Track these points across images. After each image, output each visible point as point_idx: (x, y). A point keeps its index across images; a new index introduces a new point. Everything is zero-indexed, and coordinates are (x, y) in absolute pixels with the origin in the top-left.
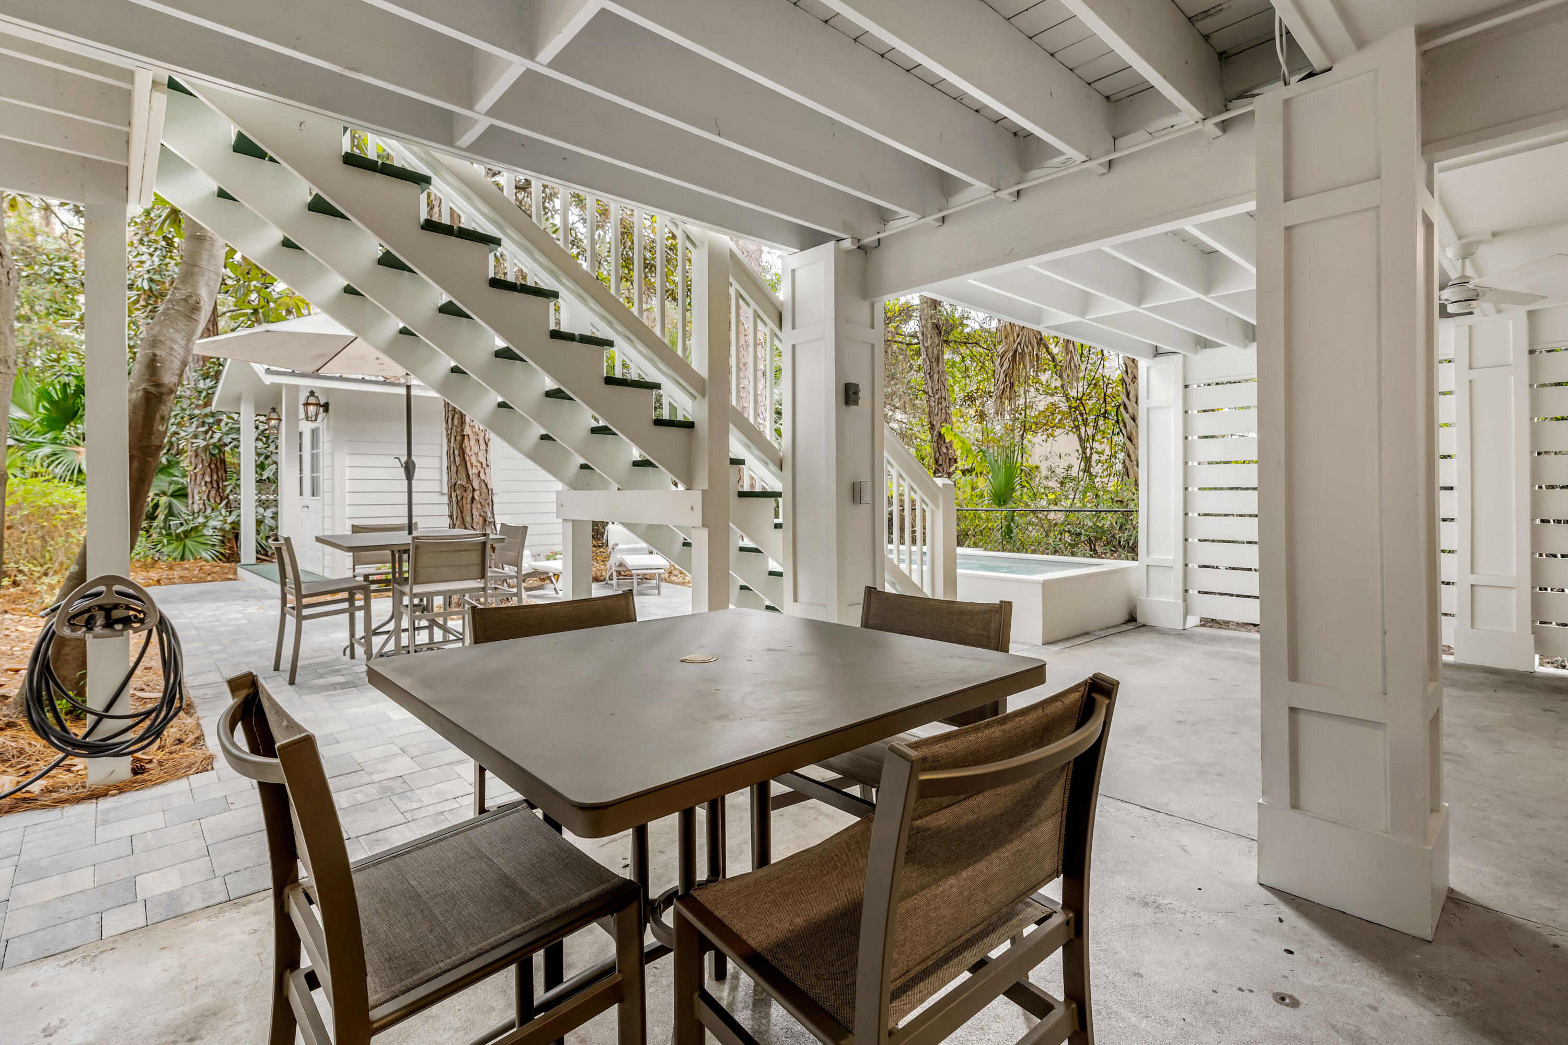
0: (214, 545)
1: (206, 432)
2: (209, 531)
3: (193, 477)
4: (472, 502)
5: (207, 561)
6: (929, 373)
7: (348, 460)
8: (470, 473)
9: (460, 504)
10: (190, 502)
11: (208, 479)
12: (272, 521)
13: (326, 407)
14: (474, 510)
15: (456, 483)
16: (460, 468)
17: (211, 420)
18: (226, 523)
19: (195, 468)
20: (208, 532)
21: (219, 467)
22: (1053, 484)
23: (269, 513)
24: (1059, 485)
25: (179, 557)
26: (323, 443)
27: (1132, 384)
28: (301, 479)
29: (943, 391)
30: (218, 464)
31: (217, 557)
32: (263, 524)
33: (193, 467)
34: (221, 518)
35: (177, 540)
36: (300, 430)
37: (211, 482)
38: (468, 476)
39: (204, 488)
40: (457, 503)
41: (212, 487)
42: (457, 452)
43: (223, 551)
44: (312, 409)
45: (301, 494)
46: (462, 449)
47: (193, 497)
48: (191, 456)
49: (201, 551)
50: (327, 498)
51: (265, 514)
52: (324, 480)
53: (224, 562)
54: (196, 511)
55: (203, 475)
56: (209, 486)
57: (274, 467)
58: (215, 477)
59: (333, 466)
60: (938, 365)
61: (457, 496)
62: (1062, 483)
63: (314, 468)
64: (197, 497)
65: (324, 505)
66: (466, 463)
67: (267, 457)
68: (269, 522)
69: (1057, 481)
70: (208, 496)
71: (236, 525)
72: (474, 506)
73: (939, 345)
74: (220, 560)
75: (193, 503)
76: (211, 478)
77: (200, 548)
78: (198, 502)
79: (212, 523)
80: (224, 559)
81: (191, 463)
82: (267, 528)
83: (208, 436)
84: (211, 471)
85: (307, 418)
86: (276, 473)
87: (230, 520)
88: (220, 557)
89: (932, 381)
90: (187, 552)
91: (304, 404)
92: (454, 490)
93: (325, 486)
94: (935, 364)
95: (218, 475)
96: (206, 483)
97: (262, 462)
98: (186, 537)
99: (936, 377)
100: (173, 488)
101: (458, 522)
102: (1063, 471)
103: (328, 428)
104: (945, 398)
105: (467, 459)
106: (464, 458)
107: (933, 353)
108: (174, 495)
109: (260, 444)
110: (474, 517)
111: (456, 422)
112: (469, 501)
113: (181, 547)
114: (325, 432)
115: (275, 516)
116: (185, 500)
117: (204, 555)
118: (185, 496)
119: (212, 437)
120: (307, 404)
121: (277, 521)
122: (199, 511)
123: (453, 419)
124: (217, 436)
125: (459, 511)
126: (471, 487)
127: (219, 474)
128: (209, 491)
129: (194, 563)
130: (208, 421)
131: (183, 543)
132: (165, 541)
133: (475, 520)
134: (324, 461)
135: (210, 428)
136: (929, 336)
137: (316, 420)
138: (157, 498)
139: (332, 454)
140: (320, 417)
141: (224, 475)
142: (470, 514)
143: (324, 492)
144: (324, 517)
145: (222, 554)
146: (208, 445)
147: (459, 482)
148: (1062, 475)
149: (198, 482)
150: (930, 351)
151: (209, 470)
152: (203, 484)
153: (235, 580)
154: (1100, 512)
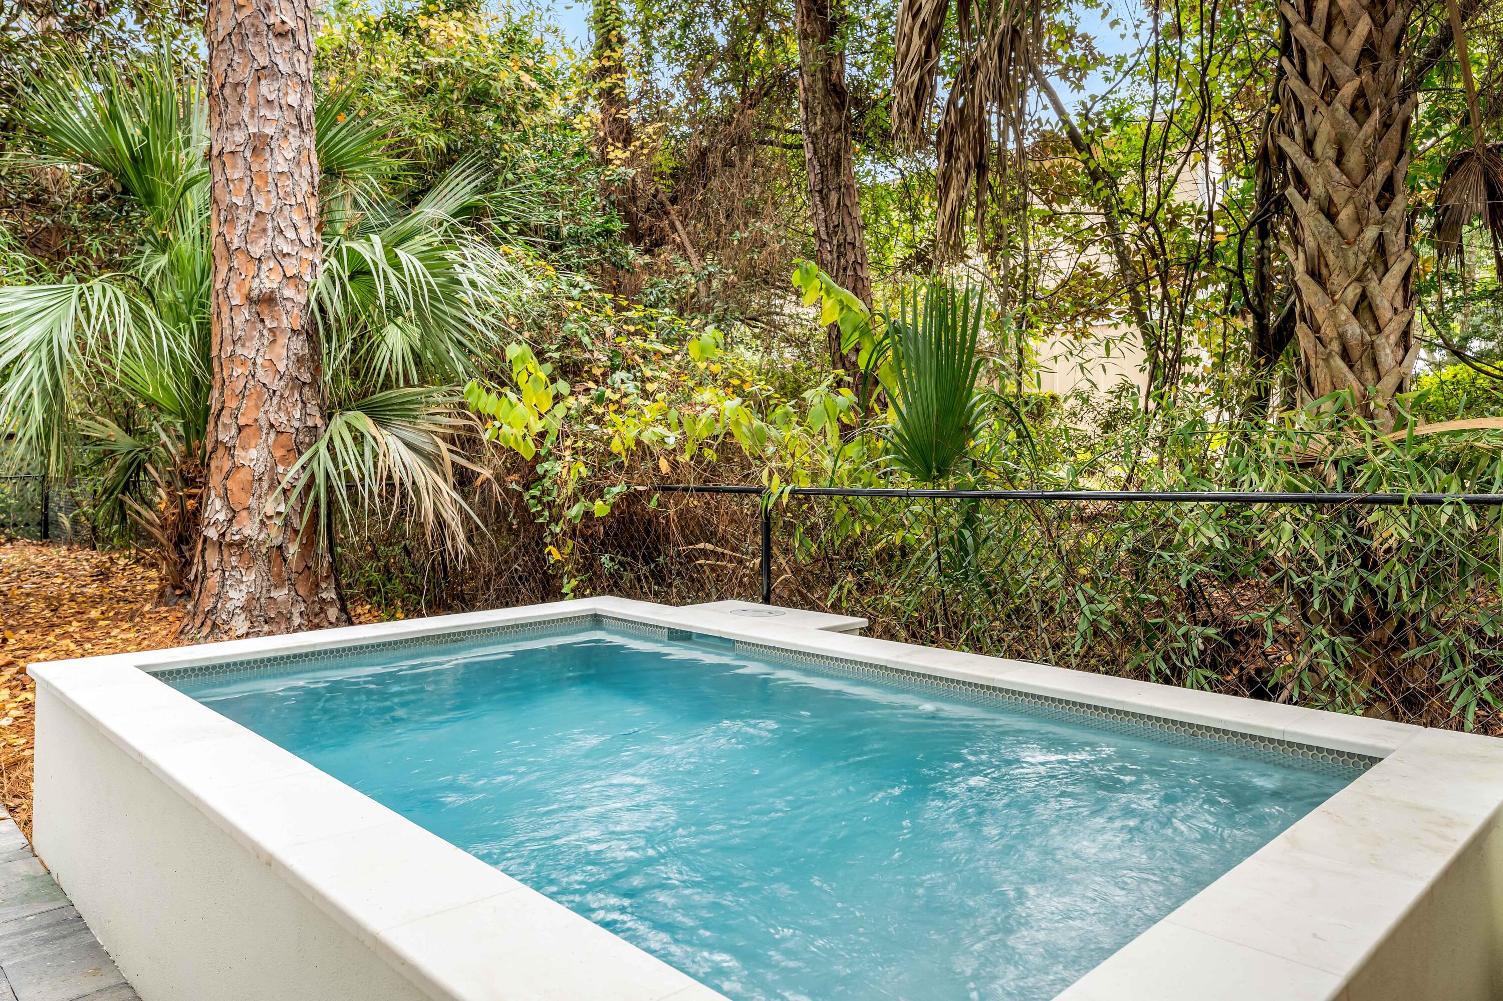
6: (820, 192)
22: (1088, 427)
24: (1099, 431)
27: (1322, 108)
29: (849, 230)
60: (838, 173)
62: (1107, 427)
69: (1094, 420)
73: (839, 129)
89: (826, 207)
94: (831, 171)
99: (834, 197)
102: (1110, 397)
104: (853, 245)
107: (827, 146)
136: (819, 110)
148: (1107, 407)
150: (821, 143)
154: (1249, 501)
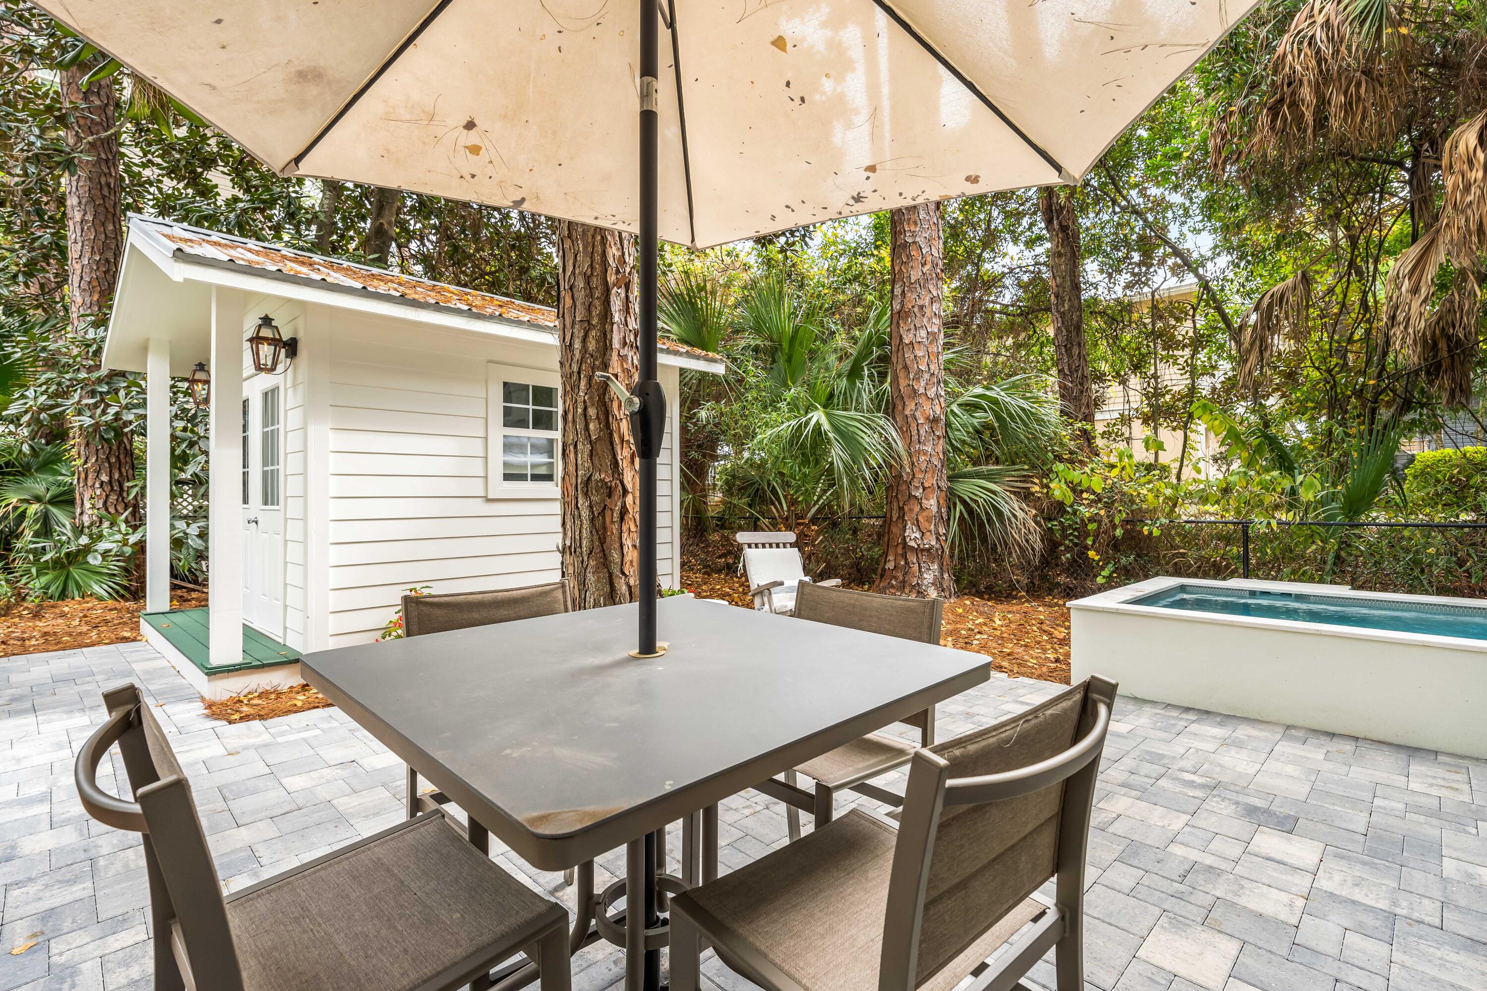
0: (114, 575)
1: (96, 406)
2: (96, 558)
3: (83, 476)
4: (622, 519)
5: (100, 599)
6: (1065, 346)
7: (335, 440)
8: (619, 457)
9: (598, 523)
10: (78, 511)
11: (105, 478)
12: (200, 542)
13: (291, 347)
14: (625, 535)
15: (589, 479)
16: (598, 447)
17: (105, 388)
18: (125, 544)
19: (86, 462)
20: (95, 560)
21: (123, 461)
23: (193, 530)
25: (57, 595)
26: (286, 411)
28: (245, 475)
30: (122, 457)
31: (117, 592)
32: (185, 547)
33: (82, 461)
34: (119, 537)
35: (54, 568)
36: (245, 394)
37: (110, 482)
38: (615, 464)
39: (98, 492)
40: (592, 520)
41: (112, 489)
42: (592, 412)
43: (125, 583)
44: (266, 350)
45: (245, 500)
46: (605, 404)
47: (82, 503)
48: (80, 445)
49: (93, 584)
50: (293, 508)
51: (188, 531)
52: (286, 476)
53: (127, 600)
54: (86, 524)
55: (98, 473)
56: (107, 488)
57: (202, 458)
58: (116, 476)
59: (304, 451)
60: (1078, 335)
61: (591, 506)
63: (270, 453)
64: (87, 505)
65: (286, 519)
66: (611, 435)
67: (192, 444)
68: (195, 543)
70: (105, 503)
71: (141, 547)
72: (624, 528)
73: (1079, 310)
74: (123, 596)
75: (81, 514)
76: (111, 477)
77: (91, 579)
78: (90, 512)
79: (103, 546)
80: (127, 595)
81: (79, 454)
82: (192, 552)
83: (99, 411)
84: (110, 467)
85: (259, 368)
86: (205, 470)
87: (133, 539)
88: (122, 592)
89: (1070, 356)
90: (71, 586)
91: (251, 340)
92: (586, 494)
93: (288, 486)
94: (1074, 334)
95: (120, 472)
96: (102, 483)
97: (184, 451)
98: (70, 563)
99: (1076, 349)
100: (54, 490)
101: (592, 563)
103: (294, 386)
105: (614, 426)
106: (608, 425)
108: (53, 501)
109: (180, 424)
110: (625, 550)
111: (592, 345)
112: (616, 515)
113: (63, 578)
114: (290, 391)
115: (203, 535)
116: (72, 510)
117: (97, 588)
118: (71, 502)
119: (104, 412)
120: (256, 340)
121: (206, 541)
122: (92, 524)
123: (584, 340)
124: (112, 411)
125: (596, 537)
126: (620, 488)
127: (123, 470)
128: (107, 496)
129: (80, 603)
130: (100, 390)
131: (65, 573)
132: (34, 570)
133: (627, 558)
134: (288, 443)
135: (102, 400)
137: (273, 369)
138: (24, 506)
139: (304, 428)
140: (280, 368)
141: (131, 472)
142: (617, 545)
143: (286, 498)
144: (286, 541)
145: (125, 588)
146: (97, 426)
147: (597, 476)
149: (90, 483)
150: (1068, 316)
151: (107, 465)
152: (97, 485)
153: (134, 640)
